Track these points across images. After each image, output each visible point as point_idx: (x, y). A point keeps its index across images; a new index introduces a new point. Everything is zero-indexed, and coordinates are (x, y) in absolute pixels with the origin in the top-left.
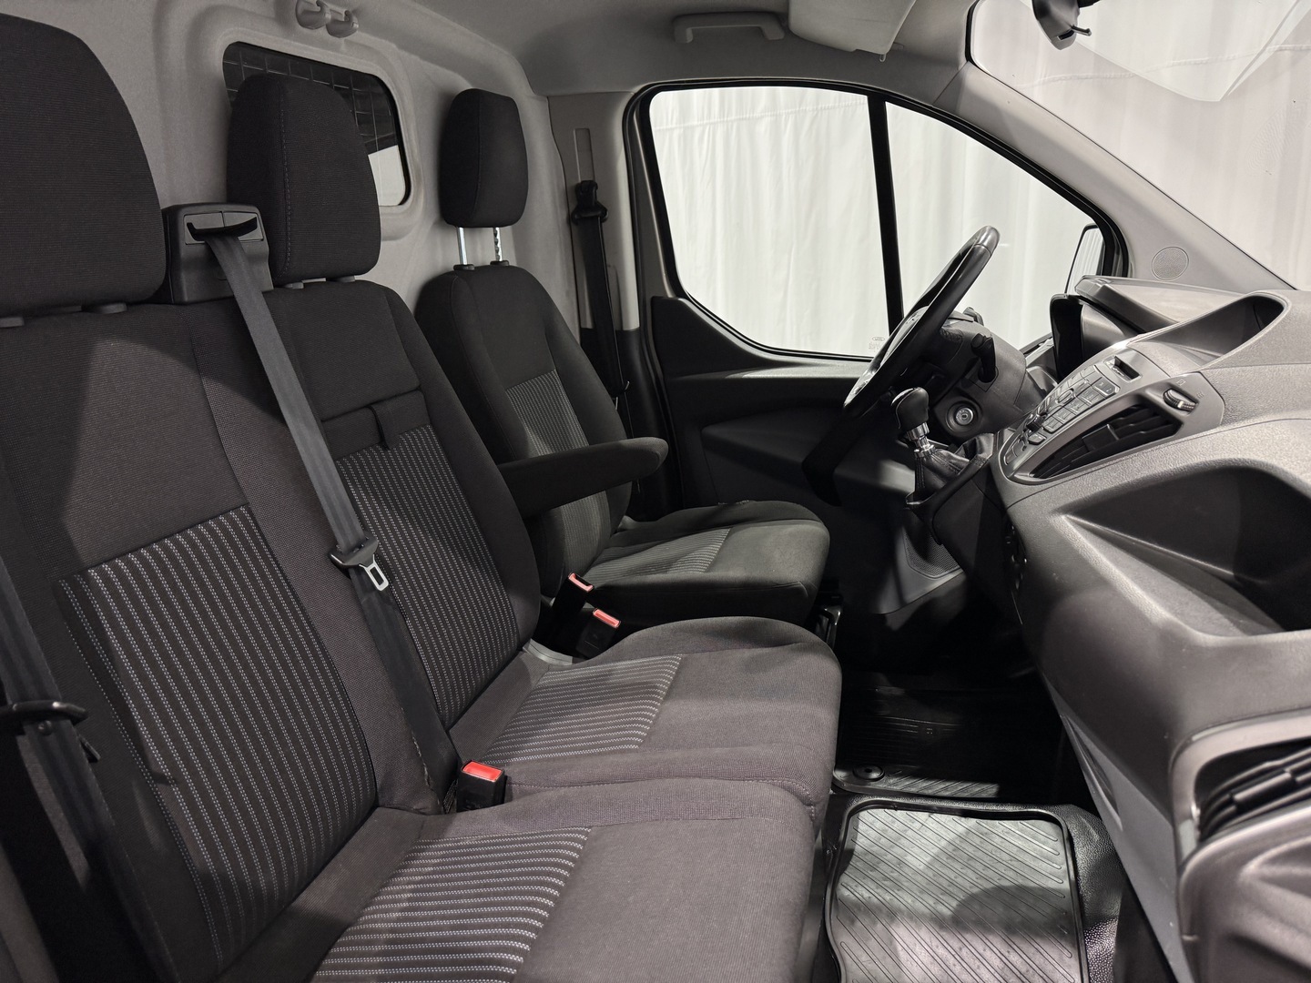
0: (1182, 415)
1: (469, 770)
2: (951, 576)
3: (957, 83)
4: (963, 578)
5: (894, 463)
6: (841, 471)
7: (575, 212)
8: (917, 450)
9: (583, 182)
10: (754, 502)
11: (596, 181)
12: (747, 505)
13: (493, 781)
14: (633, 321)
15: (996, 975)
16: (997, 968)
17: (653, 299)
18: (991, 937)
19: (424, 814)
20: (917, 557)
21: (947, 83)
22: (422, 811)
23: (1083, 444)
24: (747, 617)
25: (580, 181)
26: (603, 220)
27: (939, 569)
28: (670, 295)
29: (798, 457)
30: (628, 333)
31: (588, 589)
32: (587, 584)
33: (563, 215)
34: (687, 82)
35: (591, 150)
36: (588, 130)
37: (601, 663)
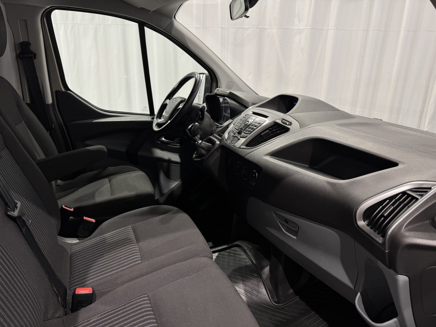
0: (289, 127)
1: (78, 292)
2: (177, 183)
3: (171, 24)
4: (181, 183)
5: (156, 149)
6: (140, 153)
7: (19, 54)
8: (196, 143)
9: (23, 42)
10: (113, 167)
11: (30, 42)
12: (111, 169)
13: (91, 292)
14: (50, 100)
15: (244, 295)
16: (243, 293)
17: (56, 92)
18: (239, 285)
19: (60, 317)
20: (166, 178)
21: (168, 24)
22: (59, 316)
23: (261, 136)
24: (151, 206)
25: (22, 41)
26: (35, 58)
27: (173, 181)
28: (63, 90)
29: (124, 150)
30: (48, 105)
31: (72, 210)
32: (71, 208)
33: (14, 55)
34: (72, 8)
35: (27, 29)
36: (26, 21)
37: (96, 237)
